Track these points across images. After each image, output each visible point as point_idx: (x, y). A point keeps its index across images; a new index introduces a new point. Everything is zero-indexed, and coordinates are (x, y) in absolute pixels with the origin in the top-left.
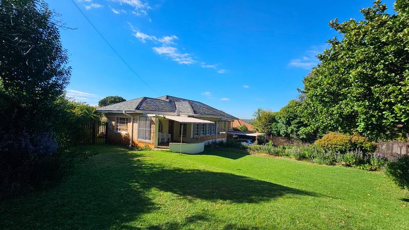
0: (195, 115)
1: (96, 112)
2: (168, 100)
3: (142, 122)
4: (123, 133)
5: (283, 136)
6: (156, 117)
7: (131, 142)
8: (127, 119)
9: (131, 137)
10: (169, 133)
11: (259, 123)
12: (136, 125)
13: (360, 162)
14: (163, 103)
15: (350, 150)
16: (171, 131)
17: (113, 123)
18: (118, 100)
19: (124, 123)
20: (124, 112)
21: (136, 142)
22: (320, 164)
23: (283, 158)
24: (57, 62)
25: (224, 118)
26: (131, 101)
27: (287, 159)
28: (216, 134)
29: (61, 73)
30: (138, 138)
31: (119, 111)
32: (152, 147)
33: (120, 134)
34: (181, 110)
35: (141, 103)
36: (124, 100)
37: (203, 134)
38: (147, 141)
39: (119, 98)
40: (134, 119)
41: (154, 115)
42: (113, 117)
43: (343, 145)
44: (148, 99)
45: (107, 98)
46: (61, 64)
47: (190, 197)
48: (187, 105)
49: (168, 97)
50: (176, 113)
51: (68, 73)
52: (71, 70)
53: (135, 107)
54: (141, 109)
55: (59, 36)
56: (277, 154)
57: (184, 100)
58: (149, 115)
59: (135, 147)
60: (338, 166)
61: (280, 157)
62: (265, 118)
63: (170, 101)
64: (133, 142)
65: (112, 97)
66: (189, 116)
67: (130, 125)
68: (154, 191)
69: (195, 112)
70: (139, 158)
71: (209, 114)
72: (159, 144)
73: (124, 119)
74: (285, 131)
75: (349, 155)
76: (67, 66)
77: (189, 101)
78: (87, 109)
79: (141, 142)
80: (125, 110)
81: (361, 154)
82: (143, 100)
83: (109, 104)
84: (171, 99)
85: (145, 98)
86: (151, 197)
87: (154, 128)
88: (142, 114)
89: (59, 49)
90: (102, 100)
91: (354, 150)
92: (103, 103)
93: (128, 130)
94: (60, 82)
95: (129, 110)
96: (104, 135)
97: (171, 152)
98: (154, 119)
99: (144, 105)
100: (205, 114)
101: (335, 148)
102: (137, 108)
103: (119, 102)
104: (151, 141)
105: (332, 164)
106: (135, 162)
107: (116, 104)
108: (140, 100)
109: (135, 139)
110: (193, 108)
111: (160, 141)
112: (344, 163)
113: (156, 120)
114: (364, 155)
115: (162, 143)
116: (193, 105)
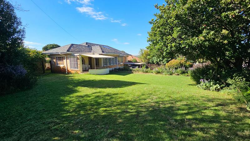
0: (103, 54)
1: (42, 54)
2: (87, 45)
3: (72, 59)
4: (61, 66)
5: (155, 63)
6: (80, 55)
7: (67, 71)
8: (63, 58)
9: (66, 68)
10: (89, 65)
11: (142, 57)
12: (68, 61)
13: (183, 73)
14: (84, 47)
15: (179, 68)
16: (90, 63)
17: (54, 60)
18: (55, 46)
19: (61, 60)
20: (60, 53)
21: (70, 70)
22: (166, 75)
23: (149, 74)
24: (15, 25)
25: (121, 55)
26: (64, 47)
27: (151, 74)
28: (117, 64)
29: (19, 32)
30: (71, 68)
31: (57, 53)
32: (79, 72)
33: (59, 67)
34: (95, 51)
35: (70, 48)
36: (59, 46)
37: (109, 64)
38: (76, 69)
39: (56, 45)
40: (67, 58)
41: (78, 54)
42: (53, 56)
43: (177, 65)
44: (74, 45)
45: (47, 45)
46: (18, 26)
47: (95, 88)
48: (99, 48)
49: (87, 43)
50: (92, 53)
51: (23, 31)
52: (25, 29)
53: (67, 50)
54: (70, 51)
55: (13, 9)
56: (147, 72)
57: (97, 45)
58: (75, 55)
59: (69, 73)
60: (174, 75)
61: (148, 74)
62: (146, 54)
63: (89, 46)
64: (68, 70)
65: (51, 45)
66: (100, 54)
67: (65, 61)
68: (79, 87)
69: (103, 52)
70: (72, 77)
71: (112, 53)
72: (83, 71)
73: (61, 58)
74: (156, 60)
75: (179, 70)
76: (22, 27)
77: (100, 46)
78: (36, 52)
79: (73, 70)
80: (61, 52)
81: (184, 69)
82: (71, 46)
83: (49, 49)
84: (89, 44)
85: (72, 45)
86: (77, 89)
87: (80, 62)
88: (71, 54)
89: (15, 18)
90: (45, 47)
91: (181, 67)
92: (46, 48)
93: (64, 64)
94: (20, 37)
95: (63, 52)
96: (50, 68)
97: (90, 74)
98: (78, 57)
99: (72, 48)
100: (109, 52)
101: (173, 67)
102: (68, 51)
103: (56, 47)
104: (78, 69)
105: (171, 74)
106: (70, 79)
107: (54, 49)
108: (69, 46)
109: (69, 68)
110: (102, 49)
111: (84, 69)
112: (176, 74)
113: (80, 57)
114: (186, 69)
115: (85, 70)
116: (102, 48)
